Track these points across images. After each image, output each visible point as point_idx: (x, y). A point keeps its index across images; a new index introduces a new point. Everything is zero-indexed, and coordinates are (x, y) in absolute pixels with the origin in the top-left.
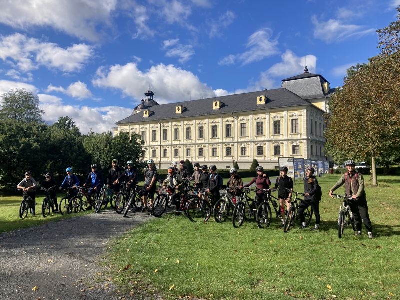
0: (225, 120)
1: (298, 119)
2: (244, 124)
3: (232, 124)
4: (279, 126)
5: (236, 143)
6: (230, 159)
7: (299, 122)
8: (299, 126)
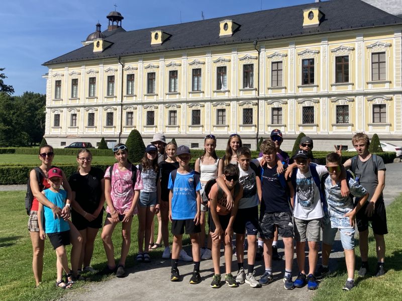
0: (243, 54)
1: (384, 53)
2: (278, 62)
3: (255, 62)
4: (347, 67)
5: (262, 99)
6: (250, 131)
7: (387, 58)
8: (387, 65)
